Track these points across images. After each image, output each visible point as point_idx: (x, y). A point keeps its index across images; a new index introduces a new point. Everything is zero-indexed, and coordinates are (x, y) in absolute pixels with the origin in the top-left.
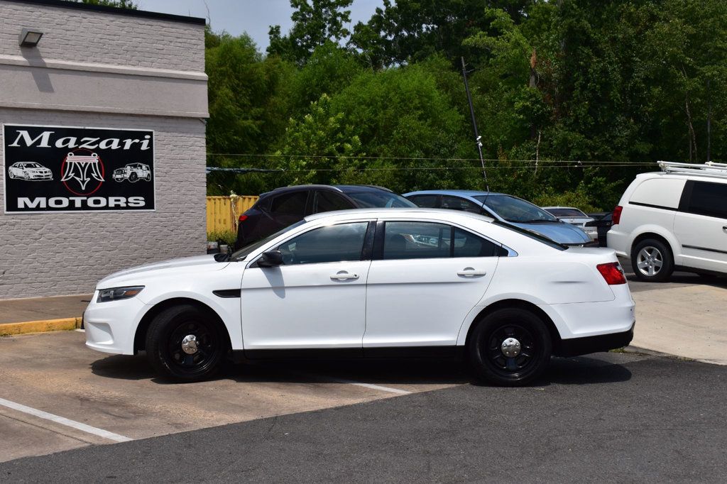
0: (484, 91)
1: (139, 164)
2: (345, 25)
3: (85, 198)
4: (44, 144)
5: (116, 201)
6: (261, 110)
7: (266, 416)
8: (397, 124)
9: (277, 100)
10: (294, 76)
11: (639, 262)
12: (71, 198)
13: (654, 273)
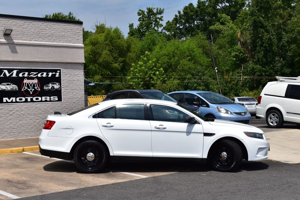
0: (220, 48)
1: (55, 83)
2: (161, 22)
3: (32, 97)
4: (14, 75)
5: (45, 98)
6: (123, 59)
7: (81, 187)
8: (179, 63)
9: (131, 55)
10: (137, 44)
11: (269, 120)
12: (26, 98)
13: (275, 124)
